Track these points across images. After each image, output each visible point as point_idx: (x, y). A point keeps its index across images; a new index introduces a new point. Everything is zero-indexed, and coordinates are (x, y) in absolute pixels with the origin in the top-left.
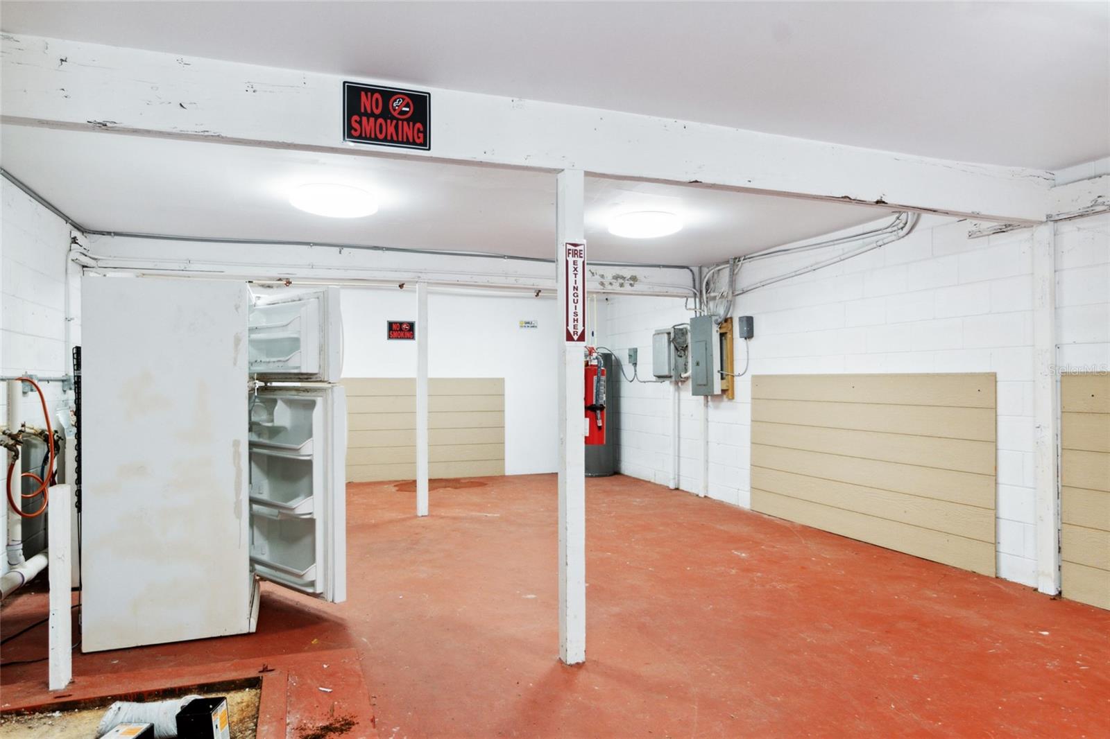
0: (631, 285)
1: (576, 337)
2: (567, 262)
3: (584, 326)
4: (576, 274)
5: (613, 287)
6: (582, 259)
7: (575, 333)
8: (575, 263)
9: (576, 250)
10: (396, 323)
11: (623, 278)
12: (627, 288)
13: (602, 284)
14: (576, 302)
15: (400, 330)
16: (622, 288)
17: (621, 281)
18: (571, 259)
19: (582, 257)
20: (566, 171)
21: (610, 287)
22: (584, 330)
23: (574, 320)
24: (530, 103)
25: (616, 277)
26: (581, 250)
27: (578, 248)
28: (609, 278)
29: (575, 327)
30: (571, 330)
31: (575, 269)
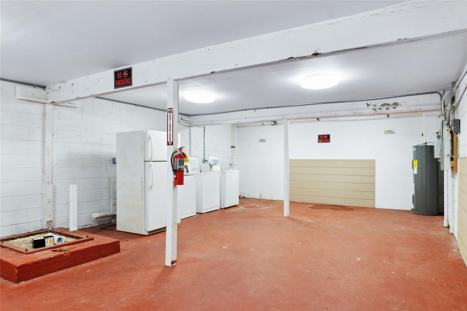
0: (393, 108)
1: (170, 144)
2: (168, 115)
3: (173, 139)
4: (170, 120)
5: (382, 110)
6: (172, 114)
7: (170, 142)
8: (170, 115)
9: (170, 111)
10: (321, 135)
11: (389, 105)
12: (391, 110)
13: (374, 109)
14: (170, 130)
15: (324, 139)
16: (388, 110)
17: (387, 106)
18: (169, 114)
19: (172, 113)
20: (167, 82)
21: (380, 111)
22: (173, 141)
23: (171, 137)
24: (157, 60)
25: (383, 105)
26: (172, 110)
27: (171, 110)
28: (379, 106)
29: (170, 140)
30: (169, 141)
31: (170, 118)
